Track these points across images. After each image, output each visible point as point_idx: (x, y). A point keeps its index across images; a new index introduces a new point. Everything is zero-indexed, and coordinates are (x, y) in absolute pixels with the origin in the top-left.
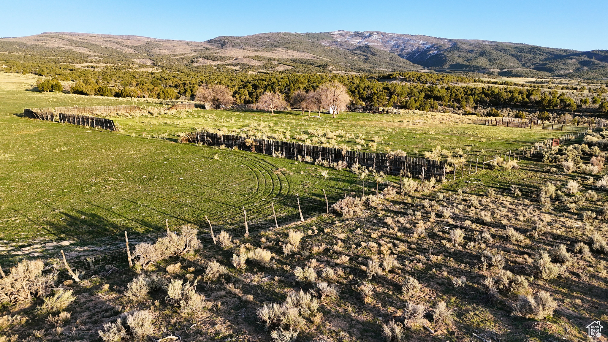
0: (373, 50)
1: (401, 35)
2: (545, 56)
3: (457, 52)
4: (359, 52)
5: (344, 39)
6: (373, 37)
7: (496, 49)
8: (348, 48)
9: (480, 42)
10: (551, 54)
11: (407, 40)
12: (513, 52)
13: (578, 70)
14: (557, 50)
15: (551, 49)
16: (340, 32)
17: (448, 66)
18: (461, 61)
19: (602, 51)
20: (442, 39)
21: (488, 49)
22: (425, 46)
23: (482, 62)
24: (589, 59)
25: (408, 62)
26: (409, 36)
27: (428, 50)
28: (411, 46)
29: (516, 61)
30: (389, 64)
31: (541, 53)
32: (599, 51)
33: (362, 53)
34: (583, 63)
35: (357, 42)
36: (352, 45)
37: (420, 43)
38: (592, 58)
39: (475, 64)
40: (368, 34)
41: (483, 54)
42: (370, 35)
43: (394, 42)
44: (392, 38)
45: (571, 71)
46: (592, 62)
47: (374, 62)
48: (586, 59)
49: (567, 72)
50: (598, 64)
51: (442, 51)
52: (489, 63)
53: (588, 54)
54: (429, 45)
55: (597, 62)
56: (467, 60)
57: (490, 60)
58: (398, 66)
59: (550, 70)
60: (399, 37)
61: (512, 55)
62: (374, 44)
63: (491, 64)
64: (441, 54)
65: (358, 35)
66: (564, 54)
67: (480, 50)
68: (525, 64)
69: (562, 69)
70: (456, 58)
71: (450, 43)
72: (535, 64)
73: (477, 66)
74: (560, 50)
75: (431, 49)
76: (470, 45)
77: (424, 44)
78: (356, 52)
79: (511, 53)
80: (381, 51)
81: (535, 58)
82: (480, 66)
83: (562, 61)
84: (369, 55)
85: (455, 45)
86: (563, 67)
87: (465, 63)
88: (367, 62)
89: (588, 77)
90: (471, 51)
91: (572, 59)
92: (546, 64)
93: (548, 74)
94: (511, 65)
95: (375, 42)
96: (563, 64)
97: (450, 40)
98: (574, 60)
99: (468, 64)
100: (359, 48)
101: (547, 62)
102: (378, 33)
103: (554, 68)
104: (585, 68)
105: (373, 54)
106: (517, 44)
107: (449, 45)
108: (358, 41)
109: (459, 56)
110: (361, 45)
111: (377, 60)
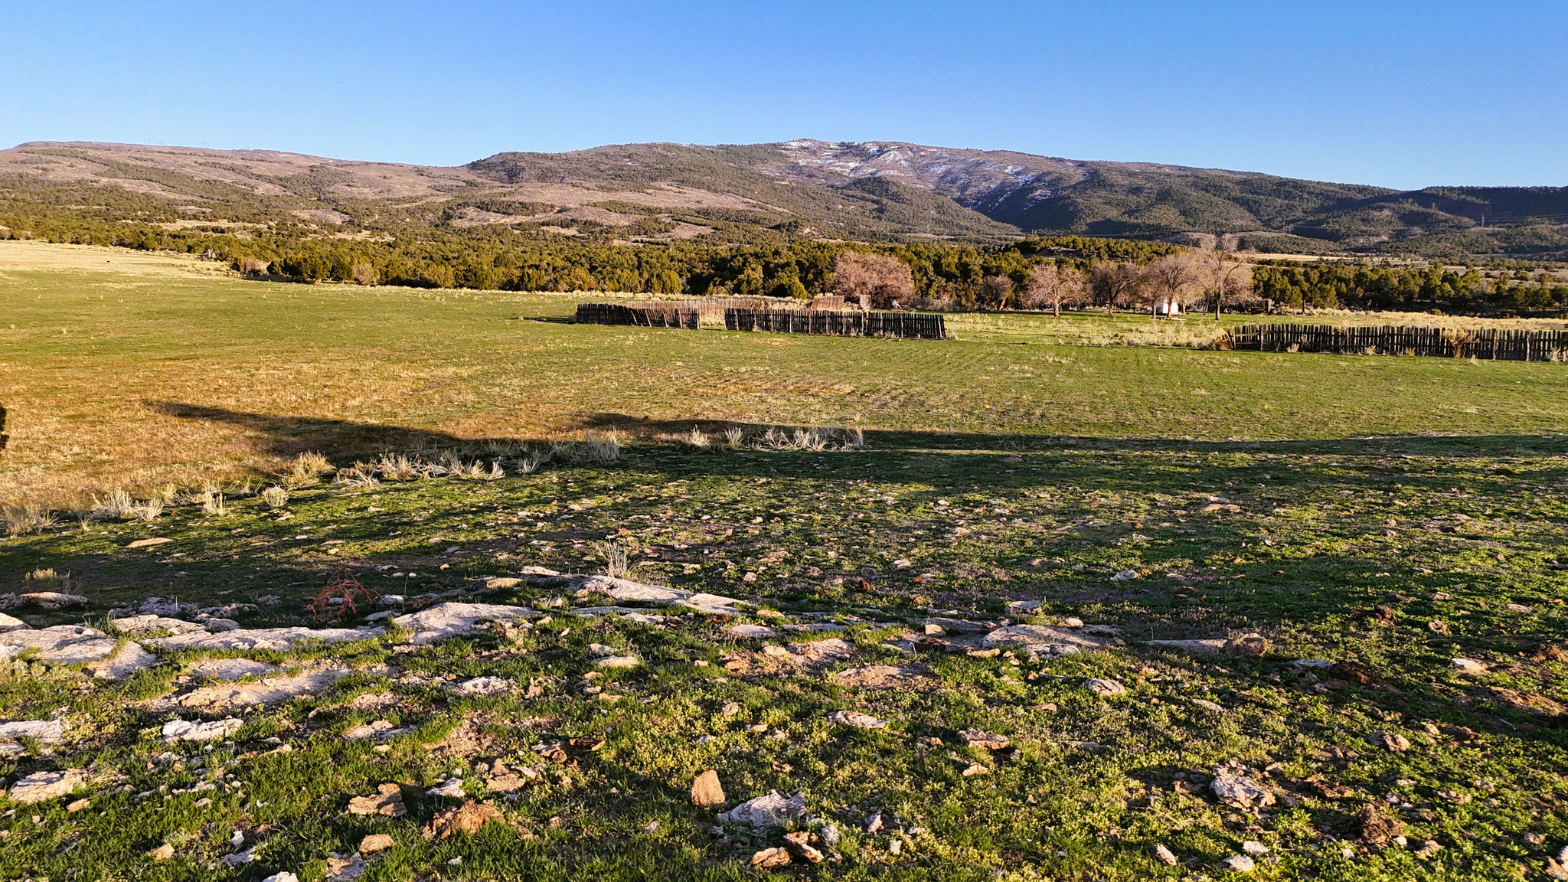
0: (894, 189)
1: (959, 152)
2: (1314, 204)
3: (1103, 193)
4: (858, 193)
5: (816, 162)
6: (890, 157)
7: (1194, 185)
8: (830, 183)
9: (1151, 169)
10: (1328, 197)
11: (975, 163)
12: (1236, 192)
13: (1399, 235)
14: (1342, 187)
15: (1326, 184)
16: (804, 144)
17: (1084, 228)
18: (1113, 213)
19: (1452, 189)
20: (1061, 160)
21: (1176, 184)
22: (1021, 179)
23: (1167, 216)
24: (1421, 209)
25: (984, 218)
26: (979, 153)
27: (1028, 188)
28: (986, 178)
29: (1248, 214)
30: (938, 222)
31: (1305, 196)
32: (1443, 188)
33: (867, 195)
34: (1410, 219)
35: (850, 166)
36: (840, 175)
37: (1008, 170)
38: (1430, 206)
39: (1151, 222)
40: (876, 149)
41: (1164, 196)
42: (881, 152)
43: (943, 168)
44: (936, 158)
45: (1385, 238)
46: (1430, 215)
47: (901, 217)
48: (1415, 208)
49: (1376, 240)
50: (1446, 221)
51: (1064, 189)
52: (1182, 218)
53: (1420, 197)
54: (1030, 177)
55: (1442, 215)
56: (1130, 213)
57: (1183, 213)
58: (961, 228)
59: (1334, 236)
60: (954, 155)
61: (1236, 200)
62: (892, 172)
63: (1191, 220)
64: (1063, 198)
65: (848, 150)
66: (1360, 197)
67: (1156, 188)
68: (1269, 220)
69: (1363, 233)
70: (1100, 207)
71: (1081, 171)
72: (1293, 221)
73: (1159, 227)
74: (1348, 188)
75: (1036, 184)
76: (1131, 174)
77: (1018, 173)
78: (851, 193)
79: (1233, 194)
80: (913, 191)
81: (1291, 208)
82: (1167, 227)
83: (1359, 215)
84: (885, 201)
85: (1095, 177)
86: (1364, 228)
87: (1125, 218)
88: (884, 216)
89: (1430, 252)
90: (1136, 190)
91: (1381, 209)
92: (1320, 222)
93: (1331, 245)
94: (1239, 222)
95: (894, 168)
96: (1363, 220)
97: (1082, 164)
98: (1387, 212)
99: (1133, 220)
100: (858, 183)
101: (1323, 216)
102: (900, 147)
103: (1343, 230)
104: (1418, 230)
105: (896, 197)
106: (1239, 173)
107: (1078, 176)
108: (852, 165)
109: (1109, 203)
110: (860, 174)
111: (907, 211)
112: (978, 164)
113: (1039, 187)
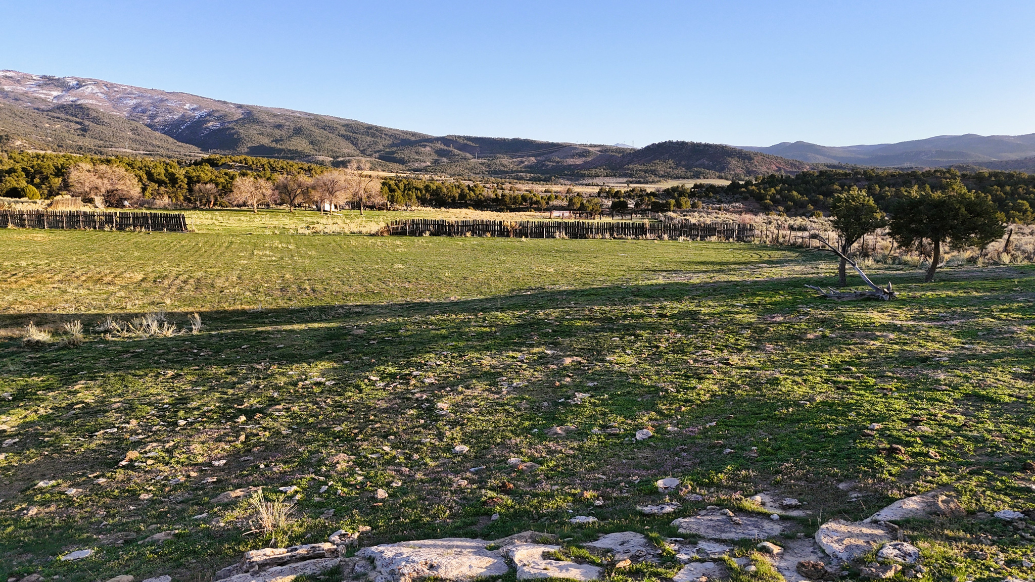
0: (94, 114)
1: (146, 90)
2: (389, 141)
3: (257, 127)
4: (62, 115)
5: (20, 89)
6: (89, 90)
7: (317, 125)
8: (36, 106)
9: (288, 113)
10: (396, 138)
11: (161, 100)
12: (343, 132)
13: (436, 162)
14: (403, 132)
15: (394, 130)
16: (8, 74)
17: (246, 150)
18: (265, 141)
19: (460, 137)
20: (225, 103)
21: (305, 124)
22: (197, 114)
23: (300, 144)
24: (446, 148)
25: (171, 140)
26: (162, 93)
27: (202, 121)
28: (170, 111)
29: (351, 146)
30: (135, 141)
31: (383, 136)
32: (455, 136)
33: (71, 118)
34: (441, 153)
35: (52, 95)
36: (43, 100)
37: (187, 106)
38: (449, 146)
39: (292, 148)
40: (75, 82)
41: (298, 131)
42: (80, 85)
43: (134, 101)
44: (128, 93)
45: (428, 164)
46: (450, 151)
47: (103, 136)
48: (443, 147)
49: (424, 165)
50: (458, 155)
51: (229, 123)
52: (311, 146)
53: (445, 140)
54: (203, 112)
55: (456, 151)
56: (277, 141)
57: (312, 143)
58: (153, 146)
59: (402, 162)
60: (142, 93)
61: (343, 136)
62: (91, 101)
63: (316, 148)
64: (229, 129)
65: (49, 82)
66: (413, 139)
67: (292, 126)
68: (364, 150)
69: (417, 160)
70: (255, 136)
71: (240, 111)
72: (378, 151)
73: (296, 151)
74: (407, 133)
75: (208, 118)
76: (275, 116)
77: (194, 110)
78: (55, 115)
79: (341, 132)
80: (111, 117)
81: (376, 143)
82: (301, 152)
83: (414, 149)
84: (87, 123)
85: (250, 116)
86: (417, 157)
87: (274, 145)
88: (87, 134)
89: (453, 172)
90: (279, 126)
91: (425, 146)
92: (394, 153)
93: (401, 167)
94: (346, 151)
95: (90, 97)
96: (416, 153)
97: (240, 106)
98: (428, 149)
99: (279, 146)
100: (61, 108)
101: (394, 149)
102: (96, 83)
103: (406, 158)
104: (445, 160)
105: (96, 120)
106: (343, 119)
107: (239, 114)
108: (55, 93)
109: (262, 134)
110: (62, 101)
111: (107, 132)
112: (162, 101)
113: (211, 120)
